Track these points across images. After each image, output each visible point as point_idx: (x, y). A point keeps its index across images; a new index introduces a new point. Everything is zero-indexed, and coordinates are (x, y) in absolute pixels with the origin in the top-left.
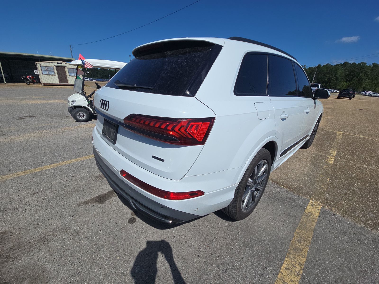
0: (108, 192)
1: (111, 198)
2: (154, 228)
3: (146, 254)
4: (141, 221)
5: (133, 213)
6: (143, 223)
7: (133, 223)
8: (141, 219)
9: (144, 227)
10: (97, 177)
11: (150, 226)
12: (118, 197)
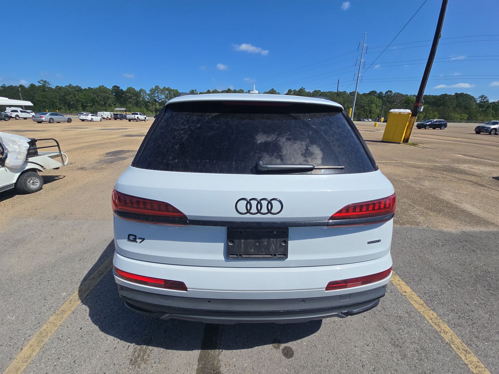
0: (199, 361)
1: (219, 361)
2: (313, 335)
3: (347, 361)
4: (294, 342)
5: (276, 345)
6: (299, 341)
7: (293, 354)
8: (291, 341)
9: (306, 343)
10: (133, 362)
11: (308, 337)
12: (226, 349)
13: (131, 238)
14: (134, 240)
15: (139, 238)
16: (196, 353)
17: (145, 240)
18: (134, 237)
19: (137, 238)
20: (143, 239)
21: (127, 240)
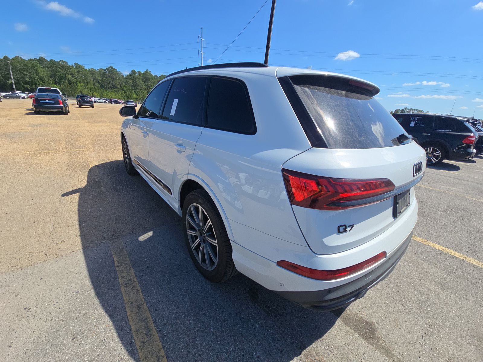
1: (356, 315)
13: (341, 229)
14: (345, 230)
15: (349, 226)
16: (339, 322)
17: (355, 226)
18: (344, 227)
19: (347, 226)
20: (352, 226)
21: (336, 234)
